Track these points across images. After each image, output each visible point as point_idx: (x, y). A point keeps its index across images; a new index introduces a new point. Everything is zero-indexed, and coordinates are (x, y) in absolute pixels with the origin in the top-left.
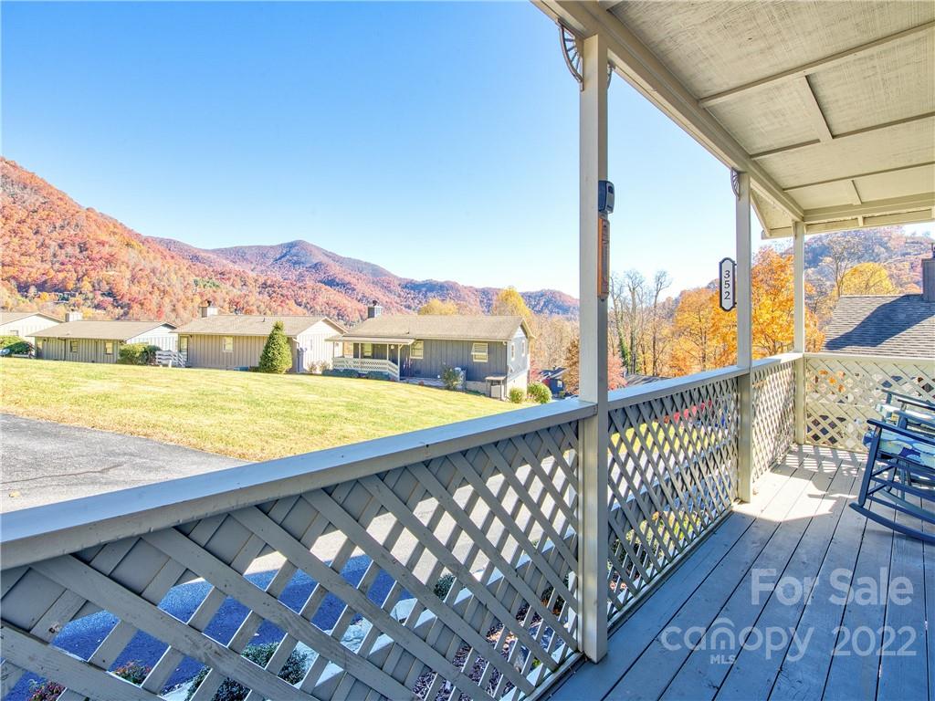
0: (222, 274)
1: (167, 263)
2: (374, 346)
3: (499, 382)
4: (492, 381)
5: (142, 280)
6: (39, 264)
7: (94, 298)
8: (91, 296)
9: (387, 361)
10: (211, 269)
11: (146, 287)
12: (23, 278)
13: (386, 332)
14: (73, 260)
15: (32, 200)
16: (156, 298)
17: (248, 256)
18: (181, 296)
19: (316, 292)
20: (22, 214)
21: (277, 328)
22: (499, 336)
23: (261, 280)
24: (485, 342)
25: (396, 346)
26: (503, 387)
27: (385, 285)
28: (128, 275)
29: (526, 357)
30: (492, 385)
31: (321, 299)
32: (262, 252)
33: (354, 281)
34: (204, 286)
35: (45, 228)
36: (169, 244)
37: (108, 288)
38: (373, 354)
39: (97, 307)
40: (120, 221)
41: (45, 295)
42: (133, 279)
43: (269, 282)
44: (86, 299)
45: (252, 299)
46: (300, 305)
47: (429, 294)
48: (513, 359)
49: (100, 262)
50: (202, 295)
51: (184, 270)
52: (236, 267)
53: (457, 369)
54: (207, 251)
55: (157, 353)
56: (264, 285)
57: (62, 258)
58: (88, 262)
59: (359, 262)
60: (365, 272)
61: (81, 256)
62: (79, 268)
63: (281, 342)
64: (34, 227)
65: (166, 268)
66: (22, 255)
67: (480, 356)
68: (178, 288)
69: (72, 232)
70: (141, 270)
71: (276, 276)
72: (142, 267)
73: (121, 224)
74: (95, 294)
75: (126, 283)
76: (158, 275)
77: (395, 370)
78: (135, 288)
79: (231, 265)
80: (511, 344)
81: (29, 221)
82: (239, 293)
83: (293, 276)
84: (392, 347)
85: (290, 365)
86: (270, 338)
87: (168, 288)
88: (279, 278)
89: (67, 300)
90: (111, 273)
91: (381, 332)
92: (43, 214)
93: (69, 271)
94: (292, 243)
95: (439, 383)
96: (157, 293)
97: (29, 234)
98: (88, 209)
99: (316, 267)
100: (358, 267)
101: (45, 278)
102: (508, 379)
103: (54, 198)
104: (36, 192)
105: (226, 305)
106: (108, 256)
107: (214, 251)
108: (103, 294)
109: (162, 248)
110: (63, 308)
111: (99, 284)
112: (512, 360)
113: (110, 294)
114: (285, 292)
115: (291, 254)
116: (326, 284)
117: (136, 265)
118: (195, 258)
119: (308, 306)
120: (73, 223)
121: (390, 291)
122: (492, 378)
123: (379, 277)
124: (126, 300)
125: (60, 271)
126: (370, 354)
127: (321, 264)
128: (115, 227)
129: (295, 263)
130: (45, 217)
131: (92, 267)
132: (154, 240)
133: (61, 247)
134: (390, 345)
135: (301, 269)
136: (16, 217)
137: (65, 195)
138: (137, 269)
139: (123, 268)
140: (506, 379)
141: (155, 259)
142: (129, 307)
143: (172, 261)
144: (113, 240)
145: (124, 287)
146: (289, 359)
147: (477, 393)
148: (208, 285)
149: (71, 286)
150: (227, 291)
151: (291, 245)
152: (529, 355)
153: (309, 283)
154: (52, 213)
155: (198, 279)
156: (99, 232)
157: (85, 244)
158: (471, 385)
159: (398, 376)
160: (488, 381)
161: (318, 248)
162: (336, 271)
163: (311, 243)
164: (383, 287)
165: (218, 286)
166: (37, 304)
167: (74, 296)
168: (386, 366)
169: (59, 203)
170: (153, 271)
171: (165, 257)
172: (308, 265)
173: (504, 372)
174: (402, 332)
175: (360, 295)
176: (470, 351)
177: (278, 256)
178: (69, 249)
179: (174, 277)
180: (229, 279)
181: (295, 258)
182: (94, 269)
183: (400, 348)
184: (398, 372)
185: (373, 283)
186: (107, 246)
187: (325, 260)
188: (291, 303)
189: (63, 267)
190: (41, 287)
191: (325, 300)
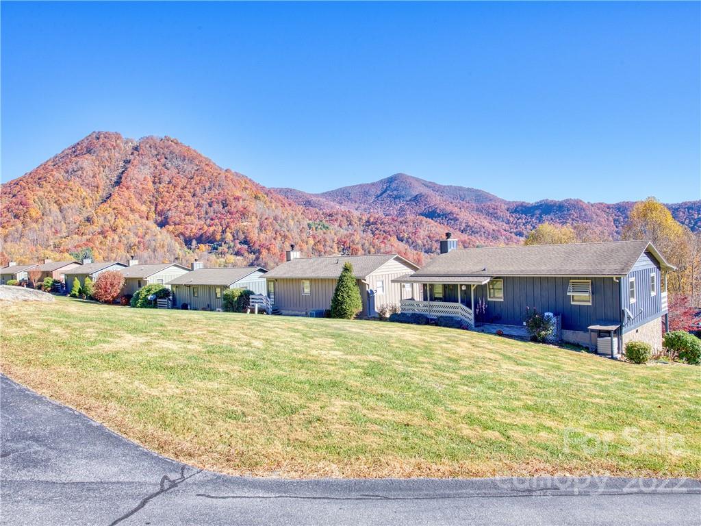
0: (331, 215)
1: (287, 210)
2: (445, 287)
3: (608, 333)
4: (600, 331)
5: (268, 228)
6: (196, 221)
7: (235, 246)
8: (232, 244)
9: (459, 304)
10: (321, 213)
11: (270, 234)
12: (188, 233)
13: (459, 270)
14: (219, 215)
15: (190, 168)
16: (278, 242)
17: (352, 196)
18: (298, 240)
19: (417, 225)
20: (183, 182)
21: (346, 269)
22: (608, 269)
23: (365, 218)
24: (587, 278)
25: (469, 287)
26: (615, 340)
27: (491, 211)
28: (257, 224)
29: (659, 297)
30: (600, 336)
31: (422, 233)
32: (364, 191)
33: (456, 210)
34: (316, 228)
35: (199, 191)
36: (287, 192)
37: (243, 237)
38: (444, 296)
39: (237, 254)
40: (249, 177)
41: (202, 246)
42: (262, 228)
43: (372, 220)
44: (228, 248)
45: (357, 238)
46: (402, 241)
47: (544, 217)
48: (633, 301)
49: (238, 215)
50: (314, 238)
51: (300, 216)
52: (343, 208)
53: (546, 314)
54: (316, 195)
55: (251, 296)
56: (368, 223)
57: (211, 214)
58: (229, 216)
59: (460, 189)
60: (467, 199)
61: (223, 212)
62: (223, 222)
63: (350, 284)
64: (192, 191)
65: (285, 215)
66: (186, 215)
67: (581, 298)
68: (295, 232)
69: (217, 192)
70: (266, 219)
71: (378, 213)
72: (266, 217)
73: (250, 180)
74: (235, 244)
75: (256, 231)
76: (279, 222)
77: (468, 314)
78: (263, 236)
79: (338, 207)
80: (628, 280)
81: (188, 186)
82: (346, 232)
83: (394, 211)
84: (464, 288)
85: (361, 309)
86: (340, 280)
87: (287, 233)
88: (381, 215)
89: (217, 249)
90: (245, 224)
91: (452, 269)
92: (197, 179)
93: (217, 225)
94: (391, 178)
95: (523, 333)
96: (279, 238)
97: (189, 197)
98: (226, 171)
99: (416, 199)
100: (459, 194)
101: (202, 232)
102: (624, 329)
103: (203, 165)
104: (191, 161)
105: (335, 246)
106: (242, 209)
107: (323, 195)
108: (240, 243)
109: (281, 197)
110: (214, 256)
111: (237, 234)
112: (630, 303)
113: (245, 242)
114: (387, 228)
115: (392, 189)
116: (427, 216)
117: (262, 215)
118: (308, 203)
119: (410, 240)
120: (217, 184)
121: (497, 218)
122: (598, 327)
123: (484, 204)
124: (257, 247)
125: (210, 226)
126: (441, 296)
127: (420, 195)
128: (245, 183)
129: (396, 197)
130: (198, 182)
131: (232, 220)
132: (275, 190)
133: (210, 206)
134: (461, 285)
135: (401, 203)
136: (181, 185)
137: (210, 161)
138: (263, 218)
139: (253, 218)
140: (621, 328)
141: (276, 207)
142: (260, 252)
143: (289, 208)
144: (245, 194)
145: (254, 235)
146: (359, 303)
147: (577, 347)
148: (319, 227)
149: (218, 237)
150: (336, 232)
151: (391, 180)
152: (665, 294)
153: (410, 217)
154: (203, 178)
155: (311, 222)
156: (234, 189)
157: (226, 200)
158: (570, 335)
159: (472, 322)
160: (593, 331)
161: (417, 180)
162: (437, 201)
163: (409, 175)
164: (488, 214)
165: (327, 228)
166: (198, 254)
167: (221, 246)
168: (458, 310)
169: (207, 168)
170: (276, 219)
171: (284, 205)
172: (408, 199)
173: (618, 318)
174: (477, 268)
175: (464, 225)
176: (565, 290)
177: (379, 193)
178: (215, 206)
179: (291, 223)
180: (336, 220)
181: (395, 192)
182: (233, 222)
183: (473, 288)
184: (472, 317)
185: (477, 210)
186: (241, 200)
187: (424, 190)
188: (394, 239)
189: (212, 222)
190: (200, 240)
191: (426, 233)
